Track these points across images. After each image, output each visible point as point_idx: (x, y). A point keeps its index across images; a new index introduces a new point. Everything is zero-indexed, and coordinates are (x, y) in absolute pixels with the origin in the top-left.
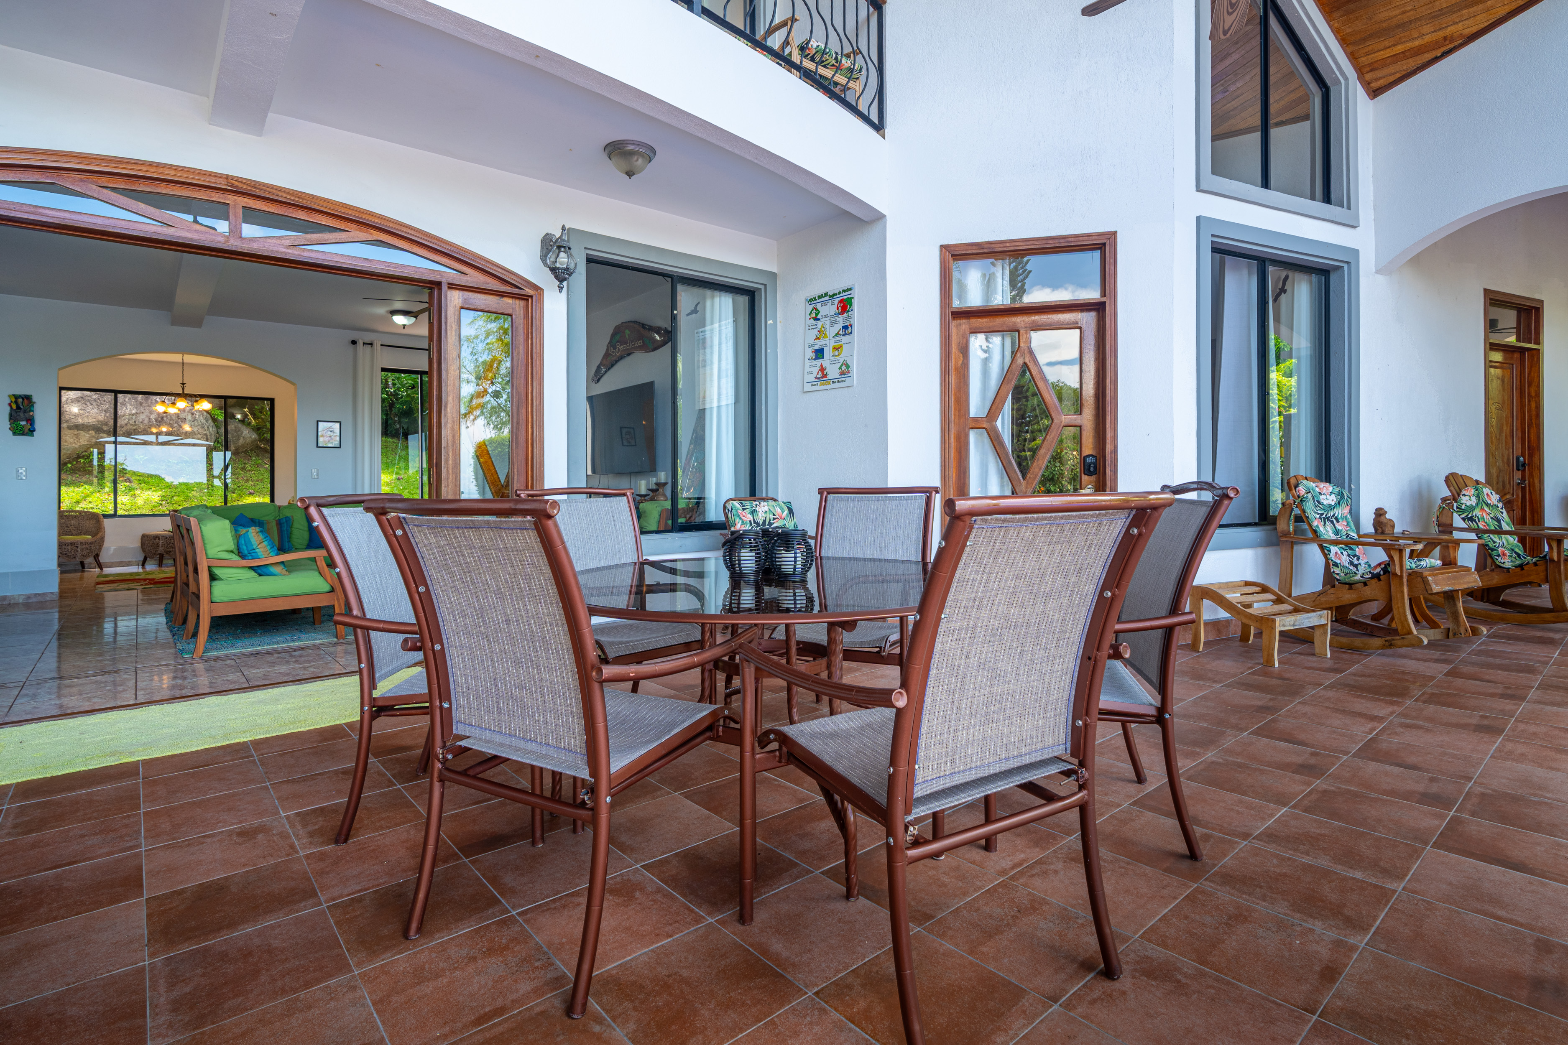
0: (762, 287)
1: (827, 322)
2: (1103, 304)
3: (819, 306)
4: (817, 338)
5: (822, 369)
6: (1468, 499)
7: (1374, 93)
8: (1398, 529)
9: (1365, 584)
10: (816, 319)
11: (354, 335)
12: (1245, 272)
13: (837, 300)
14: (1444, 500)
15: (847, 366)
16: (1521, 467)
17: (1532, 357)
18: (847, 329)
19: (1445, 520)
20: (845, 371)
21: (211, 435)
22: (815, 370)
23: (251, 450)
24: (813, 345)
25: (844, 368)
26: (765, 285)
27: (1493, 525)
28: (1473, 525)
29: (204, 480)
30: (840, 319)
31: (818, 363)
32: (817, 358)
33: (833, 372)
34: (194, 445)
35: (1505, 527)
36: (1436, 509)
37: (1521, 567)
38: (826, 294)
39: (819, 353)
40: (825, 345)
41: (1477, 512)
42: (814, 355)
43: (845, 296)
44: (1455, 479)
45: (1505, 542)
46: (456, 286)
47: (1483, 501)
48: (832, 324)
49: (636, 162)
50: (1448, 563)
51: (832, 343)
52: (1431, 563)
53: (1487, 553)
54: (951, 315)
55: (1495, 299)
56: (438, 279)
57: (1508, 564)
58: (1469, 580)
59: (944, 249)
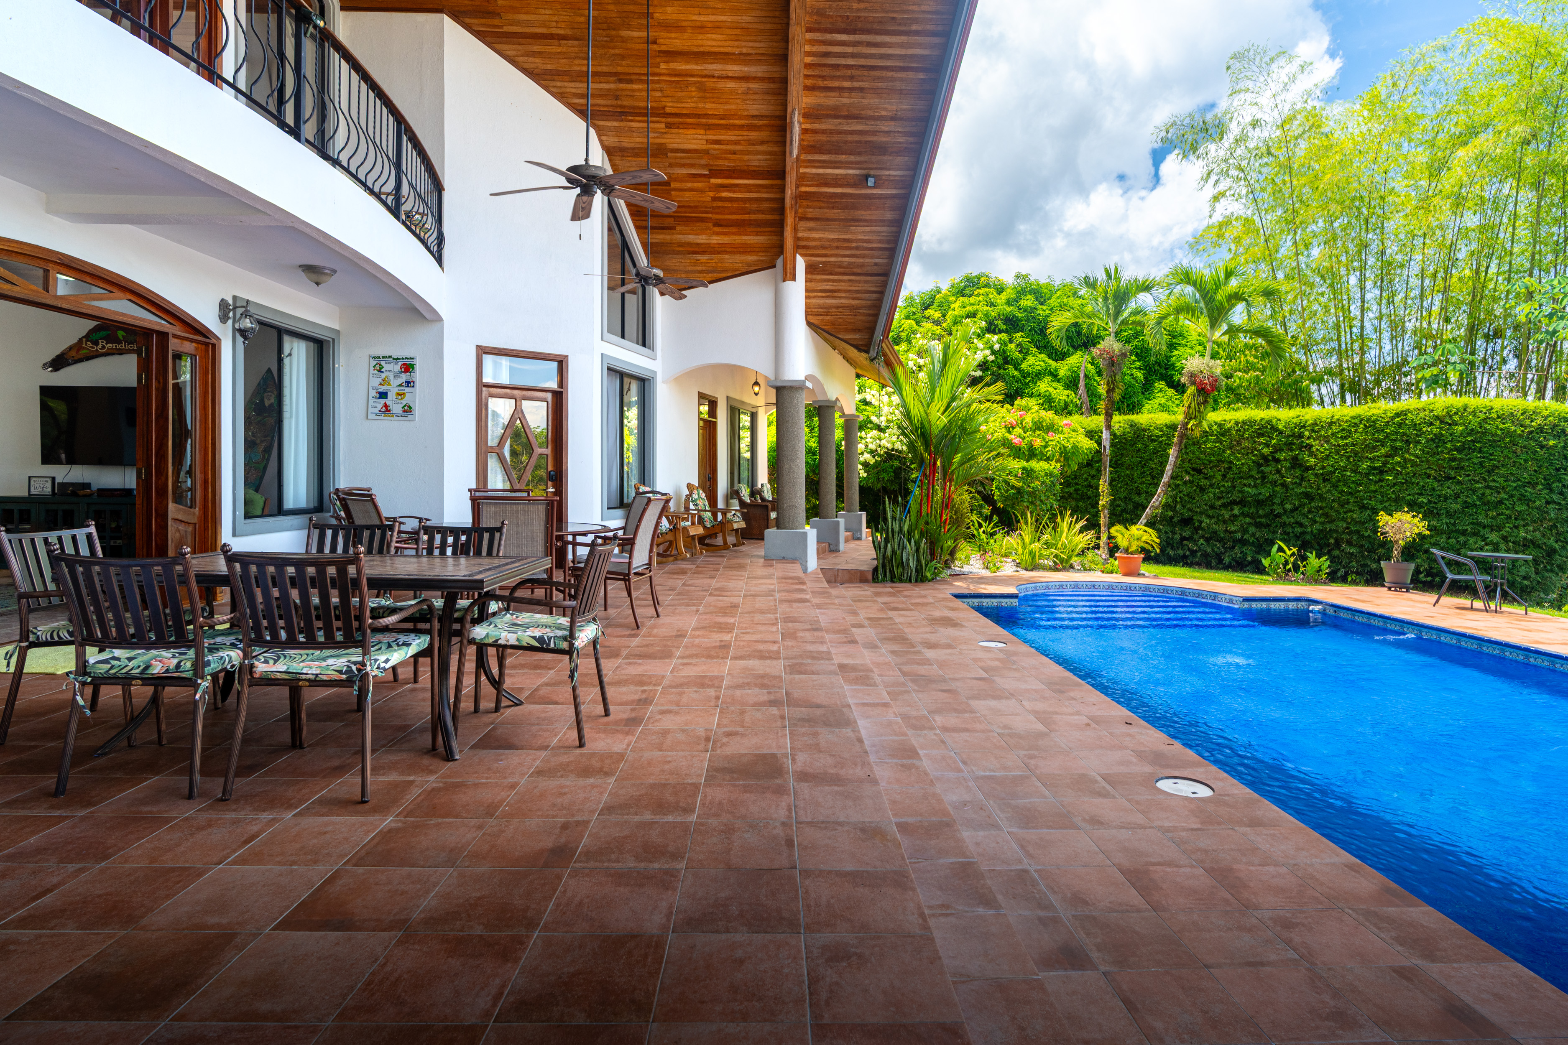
0: (330, 340)
1: (391, 377)
2: (561, 392)
3: (383, 363)
4: (381, 384)
5: (386, 406)
6: (695, 496)
7: (662, 295)
9: (666, 534)
10: (380, 371)
12: (614, 378)
13: (400, 364)
14: (687, 496)
15: (409, 407)
16: (710, 481)
17: (714, 424)
18: (409, 384)
19: (687, 507)
20: (408, 410)
22: (379, 406)
24: (376, 388)
25: (406, 408)
26: (333, 339)
27: (703, 508)
28: (697, 508)
30: (403, 375)
31: (383, 401)
32: (380, 398)
33: (397, 409)
35: (707, 509)
36: (684, 500)
37: (713, 526)
38: (390, 357)
39: (383, 395)
40: (389, 390)
41: (698, 502)
42: (378, 395)
43: (408, 362)
44: (689, 486)
45: (707, 515)
46: (176, 336)
47: (699, 497)
48: (395, 378)
49: (324, 278)
50: (693, 523)
51: (396, 390)
52: (688, 523)
53: (701, 521)
54: (481, 385)
55: (702, 396)
56: (165, 330)
57: (708, 525)
58: (700, 531)
59: (479, 347)
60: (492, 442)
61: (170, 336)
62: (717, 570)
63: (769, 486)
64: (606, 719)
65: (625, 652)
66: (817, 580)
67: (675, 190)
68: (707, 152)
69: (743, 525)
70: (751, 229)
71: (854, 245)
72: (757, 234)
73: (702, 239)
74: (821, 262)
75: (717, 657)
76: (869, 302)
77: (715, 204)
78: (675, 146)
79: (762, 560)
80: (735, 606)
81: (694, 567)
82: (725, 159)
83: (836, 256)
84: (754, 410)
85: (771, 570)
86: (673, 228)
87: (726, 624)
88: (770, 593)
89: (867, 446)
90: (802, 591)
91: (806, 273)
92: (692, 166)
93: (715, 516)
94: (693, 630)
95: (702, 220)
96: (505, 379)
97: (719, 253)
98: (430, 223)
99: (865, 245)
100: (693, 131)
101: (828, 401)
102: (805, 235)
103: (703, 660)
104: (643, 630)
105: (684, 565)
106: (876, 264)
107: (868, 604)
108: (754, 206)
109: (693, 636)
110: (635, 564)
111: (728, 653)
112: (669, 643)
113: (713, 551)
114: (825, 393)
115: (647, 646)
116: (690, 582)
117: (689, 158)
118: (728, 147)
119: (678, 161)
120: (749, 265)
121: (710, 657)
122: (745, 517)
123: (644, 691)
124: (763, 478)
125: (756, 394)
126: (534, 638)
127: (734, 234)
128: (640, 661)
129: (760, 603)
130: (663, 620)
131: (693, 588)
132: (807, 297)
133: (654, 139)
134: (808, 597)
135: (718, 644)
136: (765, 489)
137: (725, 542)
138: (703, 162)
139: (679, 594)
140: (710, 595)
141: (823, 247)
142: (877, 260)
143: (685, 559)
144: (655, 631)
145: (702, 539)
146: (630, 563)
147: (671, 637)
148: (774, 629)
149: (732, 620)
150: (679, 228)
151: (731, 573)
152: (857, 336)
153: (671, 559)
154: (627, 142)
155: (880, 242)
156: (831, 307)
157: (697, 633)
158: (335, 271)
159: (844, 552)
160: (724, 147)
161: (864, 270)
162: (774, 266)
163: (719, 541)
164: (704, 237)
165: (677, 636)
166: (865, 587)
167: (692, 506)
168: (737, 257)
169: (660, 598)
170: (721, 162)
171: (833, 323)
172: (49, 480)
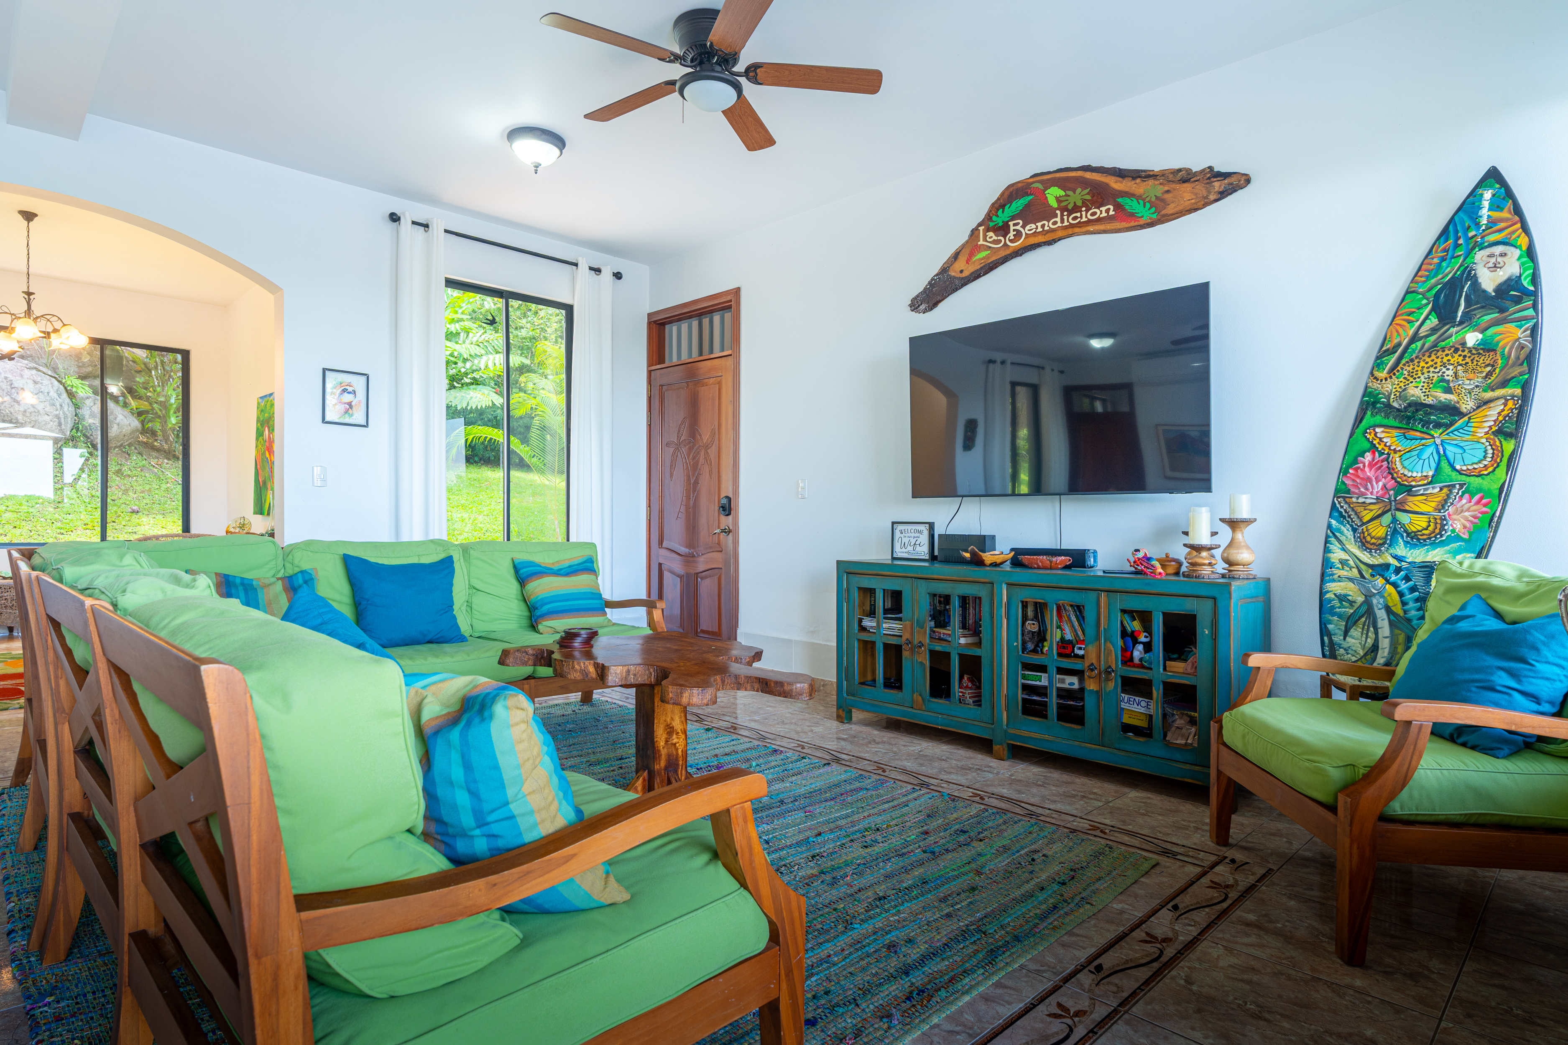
11: (397, 205)
21: (66, 417)
23: (130, 445)
29: (47, 491)
34: (35, 437)
172: (924, 529)
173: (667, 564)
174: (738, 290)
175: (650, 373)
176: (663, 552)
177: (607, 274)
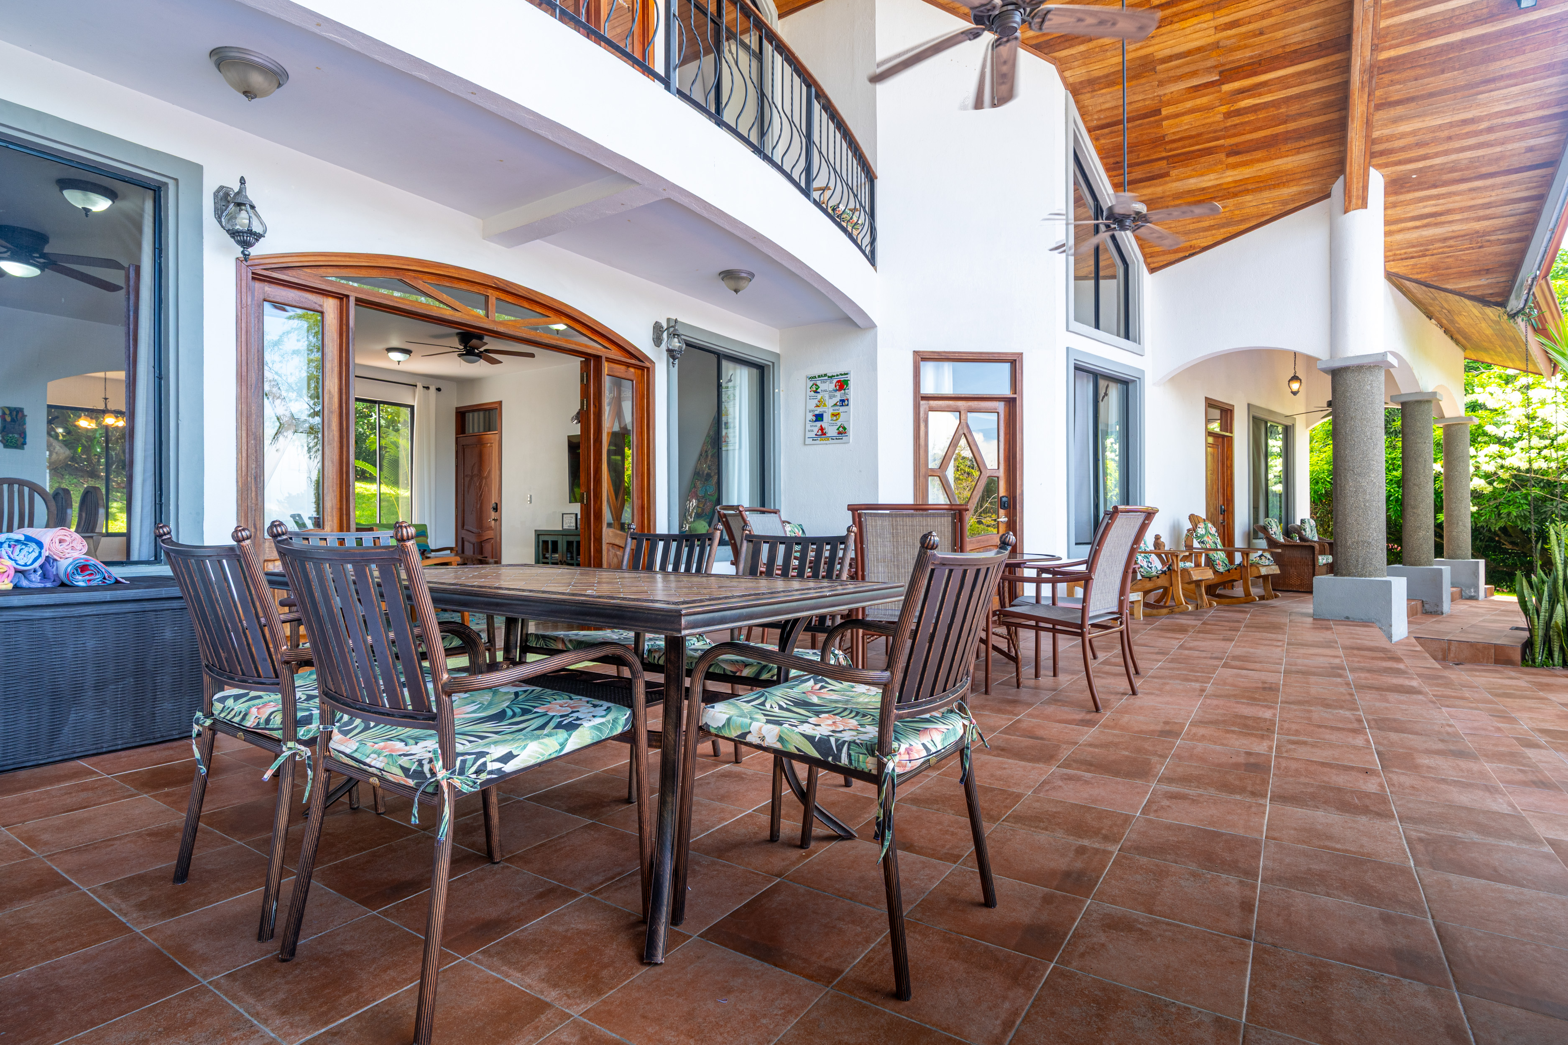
0: (771, 364)
1: (827, 396)
2: (1014, 399)
3: (818, 383)
4: (817, 406)
5: (822, 429)
6: (1201, 531)
7: (1152, 270)
8: (1167, 548)
9: (1158, 577)
10: (816, 392)
12: (1085, 381)
13: (835, 381)
14: (1189, 530)
15: (844, 428)
16: (1223, 512)
17: (1228, 441)
18: (843, 402)
19: (1189, 543)
20: (842, 432)
22: (816, 429)
24: (813, 411)
25: (841, 429)
26: (773, 363)
27: (1213, 546)
28: (1204, 546)
30: (838, 394)
31: (818, 424)
32: (816, 420)
33: (832, 431)
35: (1219, 547)
36: (1184, 536)
37: (1229, 571)
38: (825, 375)
39: (819, 417)
40: (825, 412)
41: (1205, 538)
42: (814, 418)
43: (842, 378)
44: (1193, 518)
45: (1220, 556)
46: (609, 360)
47: (1208, 532)
48: (831, 397)
49: (743, 283)
50: (1198, 565)
51: (831, 411)
52: (1190, 565)
53: (1210, 563)
54: (920, 398)
55: (1210, 404)
56: (599, 353)
57: (1221, 569)
58: (1209, 575)
59: (916, 353)
60: (933, 464)
61: (604, 359)
62: (1237, 630)
63: (1313, 523)
64: (982, 916)
65: (1065, 753)
66: (1414, 655)
67: (1167, 118)
68: (1216, 46)
69: (1275, 570)
70: (1289, 146)
71: (1483, 125)
72: (1298, 151)
73: (1209, 180)
74: (1415, 171)
75: (1242, 790)
76: (1511, 220)
77: (1229, 123)
78: (1168, 52)
79: (1310, 620)
80: (1271, 689)
81: (1199, 623)
82: (1246, 47)
83: (1446, 153)
84: (1288, 422)
85: (1328, 635)
86: (1167, 174)
87: (1257, 719)
88: (1335, 671)
89: (1477, 468)
90: (1398, 672)
91: (1386, 194)
92: (1194, 74)
93: (1230, 556)
94: (1193, 724)
95: (1209, 152)
96: (948, 389)
97: (1235, 195)
98: (863, 219)
99: (1508, 120)
100: (1195, 20)
101: (1421, 393)
102: (1386, 132)
103: (1212, 791)
104: (1106, 715)
105: (1184, 620)
106: (1530, 149)
107: (1529, 703)
108: (1294, 108)
109: (1194, 738)
110: (1092, 611)
111: (1265, 782)
112: (1147, 745)
113: (1228, 605)
114: (1416, 382)
115: (1106, 745)
116: (1192, 644)
117: (1188, 64)
118: (1251, 27)
119: (1172, 73)
120: (1284, 203)
121: (1226, 787)
122: (1278, 560)
123: (1081, 851)
124: (1303, 510)
125: (1295, 393)
126: (810, 738)
127: (1259, 161)
128: (1088, 775)
129: (1318, 687)
130: (1141, 700)
131: (1196, 653)
132: (1387, 234)
133: (1134, 52)
134: (1414, 683)
135: (1242, 759)
136: (1307, 526)
137: (1247, 594)
138: (1209, 63)
139: (1172, 661)
140: (1225, 665)
141: (1419, 145)
142: (1532, 142)
143: (1185, 613)
144: (1126, 718)
145: (1211, 589)
146: (1083, 610)
147: (1152, 732)
148: (1359, 741)
149: (1267, 714)
150: (1174, 173)
151: (1258, 635)
152: (1483, 281)
153: (1165, 611)
154: (1098, 69)
155: (1541, 107)
156: (1432, 241)
157: (1201, 731)
158: (753, 275)
159: (1451, 616)
160: (1243, 29)
161: (1504, 165)
162: (1328, 196)
163: (1238, 591)
164: (1212, 176)
165: (1164, 733)
166: (1510, 672)
167: (1196, 544)
168: (1266, 194)
169: (1140, 664)
170: (1238, 55)
171: (1434, 268)
172: (574, 516)
173: (466, 538)
174: (501, 402)
175: (457, 438)
176: (464, 531)
177: (433, 389)
